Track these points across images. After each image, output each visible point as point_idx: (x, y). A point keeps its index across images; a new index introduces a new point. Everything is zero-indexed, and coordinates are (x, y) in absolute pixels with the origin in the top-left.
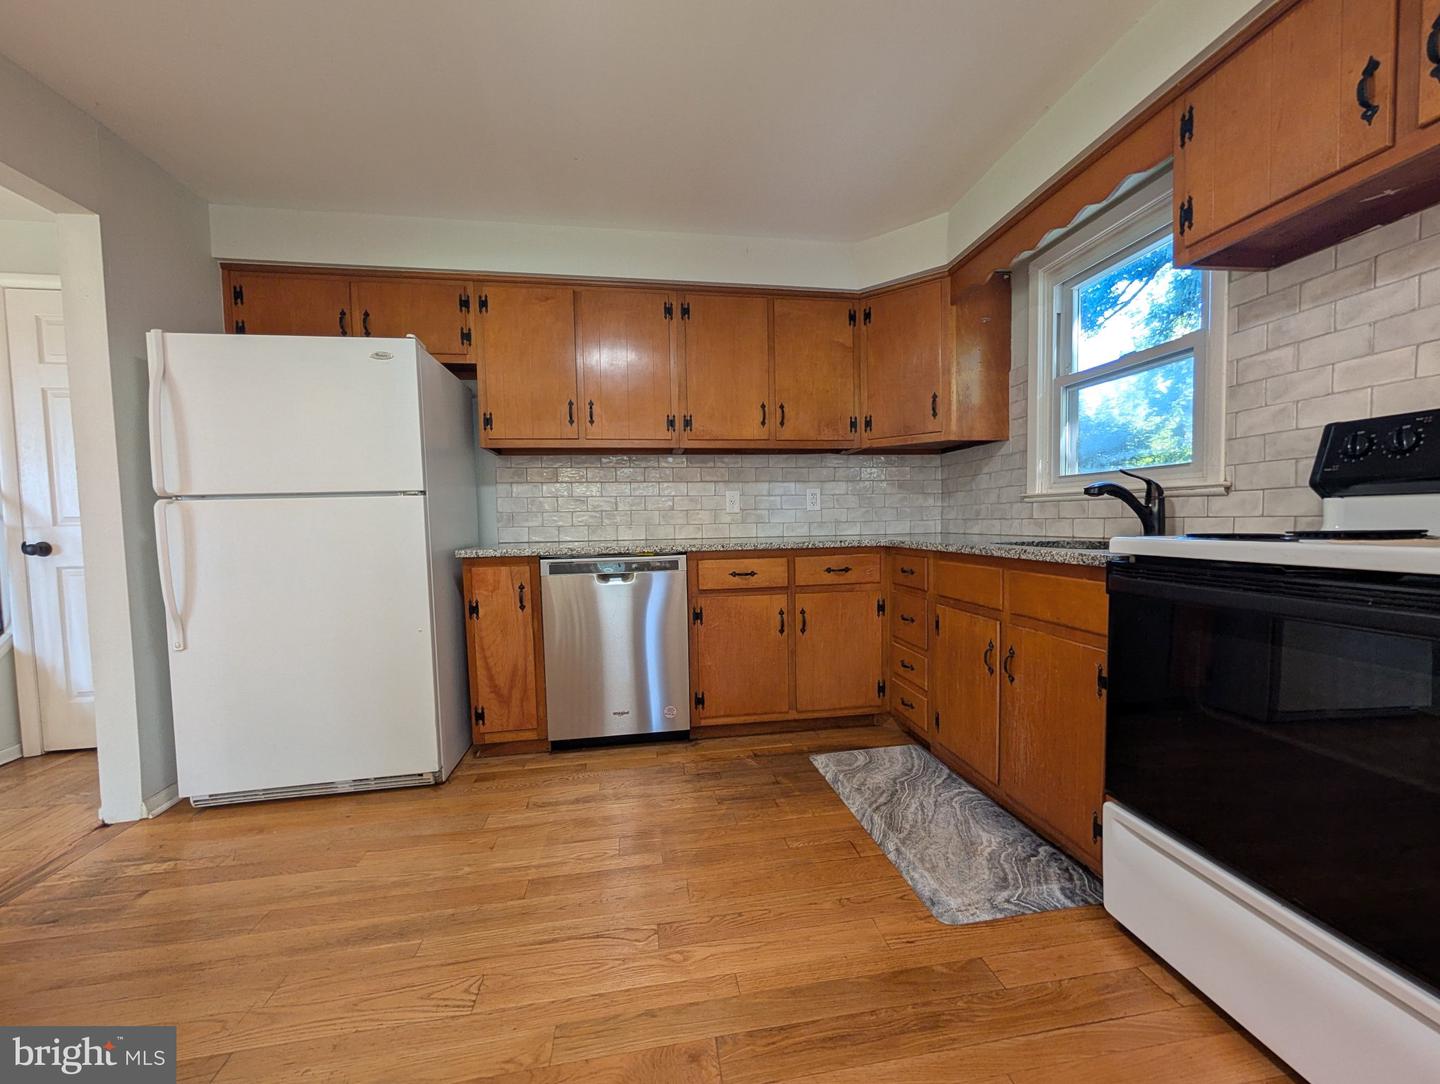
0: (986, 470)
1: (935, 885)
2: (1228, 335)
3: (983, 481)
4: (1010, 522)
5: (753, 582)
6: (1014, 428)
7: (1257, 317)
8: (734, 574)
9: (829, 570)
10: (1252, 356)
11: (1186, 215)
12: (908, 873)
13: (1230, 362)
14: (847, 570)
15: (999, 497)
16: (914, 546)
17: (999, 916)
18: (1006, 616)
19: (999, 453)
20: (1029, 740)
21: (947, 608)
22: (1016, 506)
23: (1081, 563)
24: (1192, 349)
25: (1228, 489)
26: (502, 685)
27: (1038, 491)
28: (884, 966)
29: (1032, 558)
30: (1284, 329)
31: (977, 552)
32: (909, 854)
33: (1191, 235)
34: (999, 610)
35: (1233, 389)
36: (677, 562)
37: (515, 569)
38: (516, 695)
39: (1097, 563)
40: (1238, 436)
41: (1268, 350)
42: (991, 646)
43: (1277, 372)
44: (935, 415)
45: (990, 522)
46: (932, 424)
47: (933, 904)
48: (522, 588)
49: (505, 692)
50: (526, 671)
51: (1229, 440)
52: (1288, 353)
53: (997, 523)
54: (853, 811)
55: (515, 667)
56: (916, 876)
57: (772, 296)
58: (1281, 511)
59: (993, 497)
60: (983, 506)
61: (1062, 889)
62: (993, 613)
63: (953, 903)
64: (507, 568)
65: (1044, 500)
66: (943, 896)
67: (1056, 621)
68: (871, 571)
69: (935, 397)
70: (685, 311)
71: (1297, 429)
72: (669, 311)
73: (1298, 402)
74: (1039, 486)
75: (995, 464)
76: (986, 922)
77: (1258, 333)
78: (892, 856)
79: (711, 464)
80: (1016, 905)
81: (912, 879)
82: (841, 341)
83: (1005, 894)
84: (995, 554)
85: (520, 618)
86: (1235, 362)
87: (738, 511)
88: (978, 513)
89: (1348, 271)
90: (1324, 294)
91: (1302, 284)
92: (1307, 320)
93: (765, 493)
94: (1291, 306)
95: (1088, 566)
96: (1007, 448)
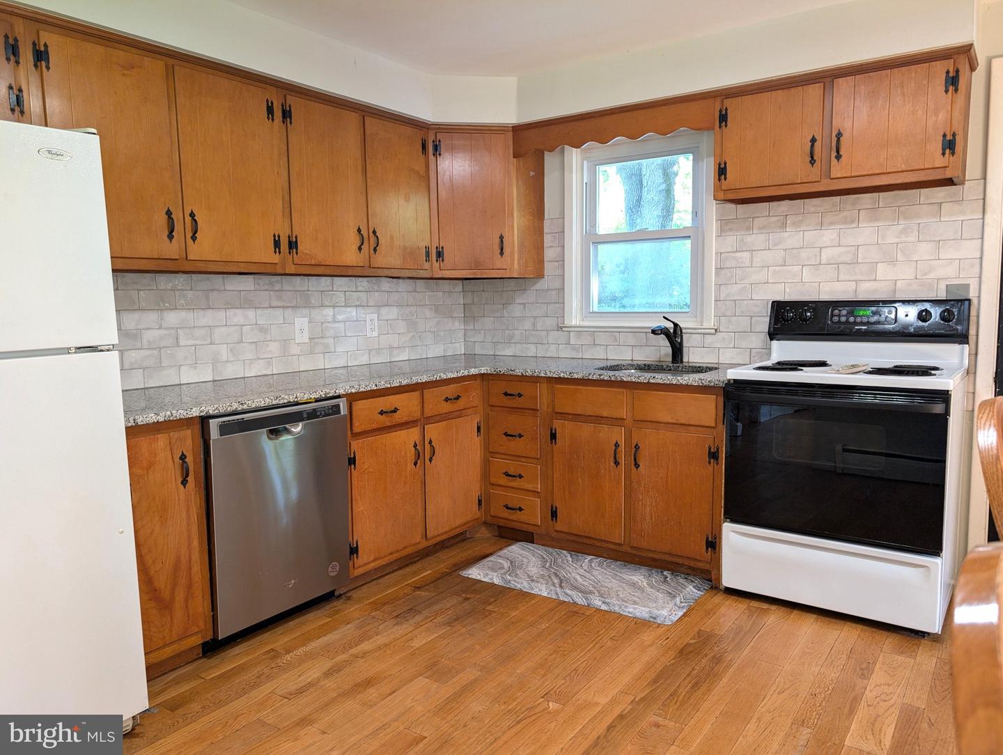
0: (518, 300)
1: (648, 610)
2: (716, 237)
3: (516, 310)
4: (547, 346)
5: (398, 418)
6: (549, 268)
7: (731, 230)
8: (382, 413)
9: (447, 400)
10: (728, 252)
11: (722, 171)
12: (624, 611)
13: (716, 253)
14: (458, 398)
15: (534, 324)
16: (529, 373)
17: (685, 611)
18: (629, 422)
19: (533, 288)
20: (654, 504)
21: (566, 422)
22: (551, 333)
23: (701, 384)
24: (689, 237)
25: (716, 330)
26: (163, 587)
27: (574, 323)
28: (672, 653)
29: (661, 382)
30: (745, 241)
31: (606, 378)
32: (614, 601)
33: (725, 184)
34: (624, 419)
35: (719, 270)
36: (339, 405)
37: (175, 435)
38: (180, 595)
39: (712, 384)
40: (721, 299)
41: (736, 251)
42: (617, 445)
43: (743, 265)
44: (502, 253)
45: (525, 345)
46: (499, 262)
47: (655, 618)
48: (183, 457)
49: (166, 594)
50: (190, 561)
51: (715, 301)
52: (746, 255)
53: (533, 348)
54: (545, 594)
55: (178, 561)
56: (631, 610)
57: (365, 112)
58: (744, 344)
59: (528, 325)
60: (516, 332)
61: (694, 587)
62: (616, 421)
63: (665, 612)
64: (167, 435)
65: (580, 331)
66: (656, 612)
67: (675, 421)
68: (474, 397)
69: (501, 238)
70: (287, 115)
71: (752, 299)
72: (270, 110)
73: (752, 284)
74: (574, 318)
75: (530, 296)
76: (682, 616)
77: (731, 240)
78: (604, 607)
79: (278, 287)
80: (685, 602)
81: (629, 612)
82: (417, 168)
83: (678, 599)
84: (625, 379)
85: (182, 497)
86: (719, 254)
87: (307, 341)
88: (511, 337)
89: (775, 219)
90: (764, 228)
91: (753, 218)
92: (756, 239)
93: (330, 319)
94: (748, 229)
95: (706, 386)
96: (541, 285)
